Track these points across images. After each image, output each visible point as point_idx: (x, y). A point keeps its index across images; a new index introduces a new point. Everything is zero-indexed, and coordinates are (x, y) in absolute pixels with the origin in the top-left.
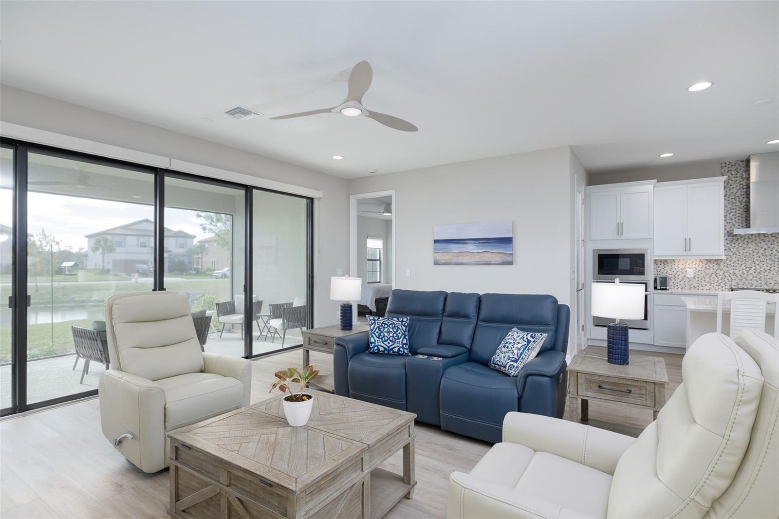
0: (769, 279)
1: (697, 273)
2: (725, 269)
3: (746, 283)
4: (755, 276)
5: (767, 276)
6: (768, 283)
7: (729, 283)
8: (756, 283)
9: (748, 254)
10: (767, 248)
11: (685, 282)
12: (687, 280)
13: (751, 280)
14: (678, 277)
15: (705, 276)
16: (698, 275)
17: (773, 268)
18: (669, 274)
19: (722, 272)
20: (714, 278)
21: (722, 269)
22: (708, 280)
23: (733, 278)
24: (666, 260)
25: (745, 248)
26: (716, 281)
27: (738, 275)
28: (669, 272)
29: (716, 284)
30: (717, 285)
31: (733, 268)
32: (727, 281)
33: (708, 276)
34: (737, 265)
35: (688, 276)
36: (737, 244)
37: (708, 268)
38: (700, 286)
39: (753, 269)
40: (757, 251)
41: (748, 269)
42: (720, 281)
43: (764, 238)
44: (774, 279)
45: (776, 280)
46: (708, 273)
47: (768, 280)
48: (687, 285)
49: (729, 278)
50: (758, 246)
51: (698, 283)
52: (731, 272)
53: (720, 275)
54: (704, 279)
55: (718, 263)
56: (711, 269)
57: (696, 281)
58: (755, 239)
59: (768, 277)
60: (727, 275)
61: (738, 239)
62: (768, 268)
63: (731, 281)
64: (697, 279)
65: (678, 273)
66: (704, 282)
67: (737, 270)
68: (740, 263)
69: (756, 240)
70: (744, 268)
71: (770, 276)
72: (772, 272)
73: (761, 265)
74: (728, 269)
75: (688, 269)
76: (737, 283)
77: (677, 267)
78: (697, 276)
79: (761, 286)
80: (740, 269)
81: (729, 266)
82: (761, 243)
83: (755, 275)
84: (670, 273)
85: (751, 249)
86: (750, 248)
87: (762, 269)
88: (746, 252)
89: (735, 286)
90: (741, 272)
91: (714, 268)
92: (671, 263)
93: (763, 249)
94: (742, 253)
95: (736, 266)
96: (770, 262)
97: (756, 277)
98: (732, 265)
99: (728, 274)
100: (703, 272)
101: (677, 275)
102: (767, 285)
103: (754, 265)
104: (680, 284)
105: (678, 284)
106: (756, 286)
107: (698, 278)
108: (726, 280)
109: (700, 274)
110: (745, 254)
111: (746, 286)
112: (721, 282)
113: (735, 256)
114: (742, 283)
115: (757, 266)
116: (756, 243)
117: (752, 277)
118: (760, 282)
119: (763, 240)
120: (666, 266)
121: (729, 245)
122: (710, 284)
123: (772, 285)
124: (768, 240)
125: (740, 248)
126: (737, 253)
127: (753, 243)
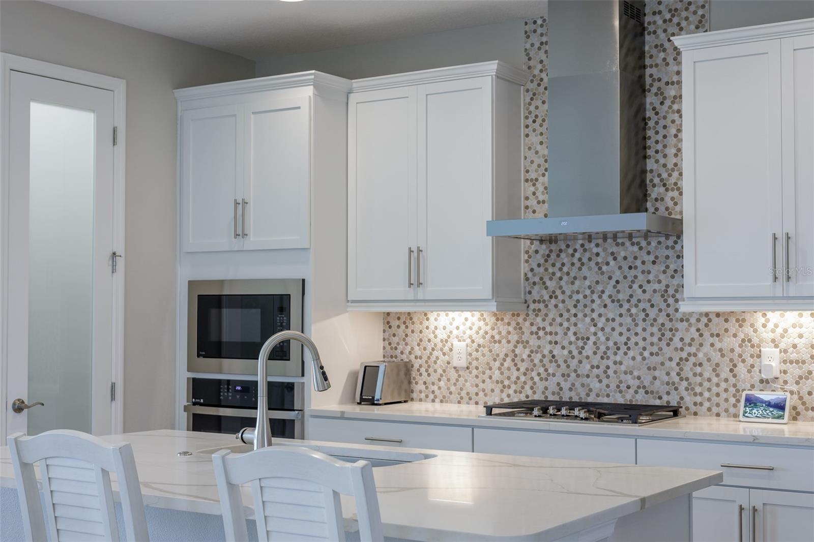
0: (626, 373)
1: (475, 354)
2: (534, 342)
3: (578, 385)
4: (595, 364)
5: (621, 363)
6: (623, 387)
7: (540, 386)
8: (598, 385)
9: (580, 297)
10: (621, 279)
11: (448, 380)
12: (453, 375)
13: (588, 376)
14: (436, 366)
15: (492, 363)
16: (477, 359)
17: (634, 339)
18: (416, 357)
19: (527, 351)
20: (509, 369)
21: (527, 342)
22: (497, 375)
23: (551, 371)
24: (409, 314)
25: (575, 278)
26: (513, 378)
27: (561, 362)
28: (417, 348)
29: (514, 387)
30: (515, 392)
31: (549, 338)
32: (537, 379)
33: (497, 364)
34: (559, 329)
35: (456, 363)
36: (558, 265)
37: (497, 337)
38: (481, 394)
39: (590, 342)
40: (600, 288)
41: (580, 343)
42: (523, 378)
43: (615, 249)
44: (636, 373)
45: (639, 378)
46: (498, 355)
47: (623, 377)
48: (453, 389)
49: (541, 370)
50: (603, 273)
51: (477, 386)
52: (546, 352)
53: (523, 360)
54: (488, 372)
55: (518, 324)
56: (504, 341)
57: (472, 380)
58: (595, 250)
59: (623, 368)
60: (537, 358)
61: (561, 251)
62: (624, 339)
63: (547, 380)
64: (475, 372)
65: (435, 353)
66: (488, 380)
67: (558, 346)
68: (566, 324)
69: (597, 254)
70: (573, 339)
71: (628, 363)
72: (631, 354)
73: (608, 330)
74: (538, 343)
75: (456, 342)
76: (558, 384)
77: (432, 336)
78: (475, 363)
79: (608, 396)
80: (565, 343)
81: (541, 333)
82: (608, 264)
83: (596, 360)
84: (419, 354)
85: (587, 283)
86: (585, 278)
87: (611, 344)
88: (578, 292)
89: (553, 393)
90: (566, 352)
91: (510, 337)
92: (421, 323)
93: (613, 282)
94: (568, 293)
95: (556, 334)
96: (628, 320)
97: (598, 367)
98: (548, 329)
99: (539, 356)
100: (486, 350)
101: (433, 358)
102: (621, 392)
103: (593, 329)
104: (439, 388)
105: (435, 388)
106: (598, 395)
107: (477, 368)
108: (534, 374)
109: (481, 358)
110: (575, 297)
111: (578, 394)
112: (525, 383)
113: (553, 301)
114: (568, 385)
115: (600, 334)
116: (597, 264)
117: (588, 367)
118: (605, 381)
119: (612, 254)
120: (409, 331)
121: (542, 269)
122: (500, 385)
123: (631, 391)
124: (623, 254)
125: (565, 278)
126: (558, 292)
127: (592, 264)
